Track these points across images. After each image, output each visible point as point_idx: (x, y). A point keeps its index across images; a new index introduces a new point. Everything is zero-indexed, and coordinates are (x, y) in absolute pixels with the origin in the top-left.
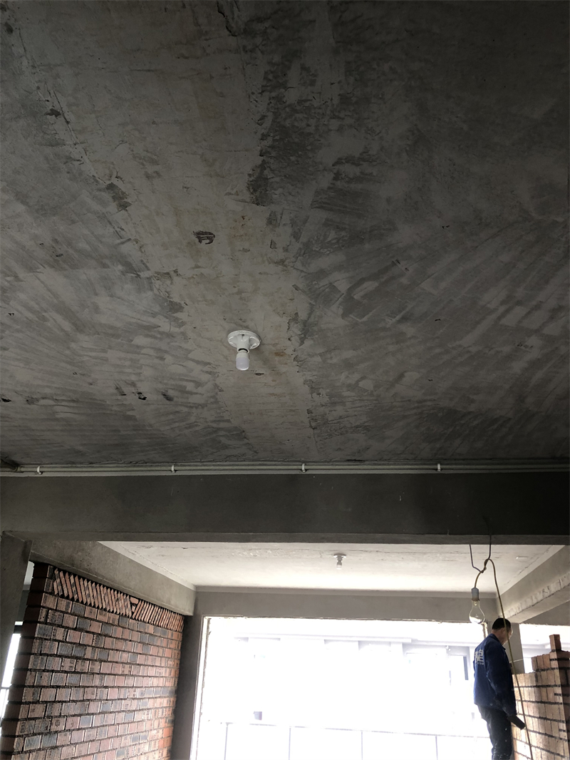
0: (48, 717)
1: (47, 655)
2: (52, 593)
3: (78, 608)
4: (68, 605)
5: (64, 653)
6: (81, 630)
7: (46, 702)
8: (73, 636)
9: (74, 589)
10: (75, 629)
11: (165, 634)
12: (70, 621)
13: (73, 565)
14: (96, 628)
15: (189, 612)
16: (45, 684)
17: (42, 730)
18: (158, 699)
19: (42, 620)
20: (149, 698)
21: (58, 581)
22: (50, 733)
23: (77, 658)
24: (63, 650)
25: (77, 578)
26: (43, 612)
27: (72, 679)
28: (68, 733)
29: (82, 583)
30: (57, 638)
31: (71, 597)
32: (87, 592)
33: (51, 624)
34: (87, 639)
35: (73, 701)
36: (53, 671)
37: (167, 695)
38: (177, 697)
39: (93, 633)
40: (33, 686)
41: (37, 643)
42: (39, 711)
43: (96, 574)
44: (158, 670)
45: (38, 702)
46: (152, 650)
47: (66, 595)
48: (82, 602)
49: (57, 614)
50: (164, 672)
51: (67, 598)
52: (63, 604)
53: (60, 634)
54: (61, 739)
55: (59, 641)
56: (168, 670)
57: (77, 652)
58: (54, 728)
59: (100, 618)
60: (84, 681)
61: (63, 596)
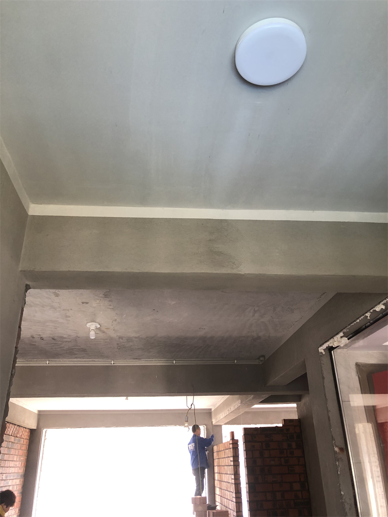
11: (19, 441)
15: (34, 427)
18: (14, 480)
20: (10, 479)
37: (19, 477)
38: (24, 479)
44: (15, 463)
46: (13, 451)
50: (18, 464)
56: (20, 463)
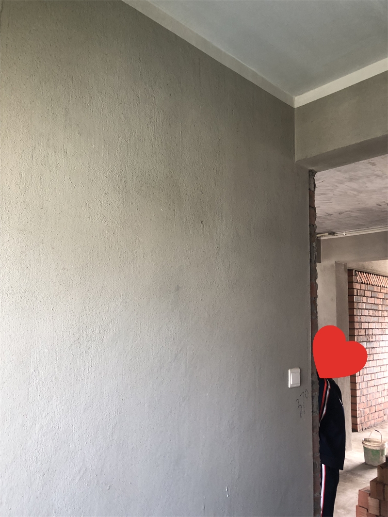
0: (367, 335)
1: (361, 309)
2: (357, 282)
3: (371, 288)
4: (365, 287)
5: (368, 308)
6: (374, 297)
7: (365, 329)
8: (371, 300)
9: (367, 279)
10: (371, 297)
12: (368, 294)
13: (364, 268)
14: (381, 296)
16: (363, 321)
17: (366, 340)
19: (356, 294)
21: (359, 276)
22: (369, 341)
23: (375, 310)
24: (368, 306)
25: (367, 274)
26: (355, 291)
27: (375, 319)
28: (378, 342)
29: (370, 276)
30: (364, 301)
31: (366, 283)
32: (373, 279)
33: (360, 296)
34: (378, 301)
35: (377, 329)
36: (365, 316)
39: (380, 298)
40: (358, 322)
41: (356, 304)
42: (363, 332)
43: (377, 271)
45: (361, 328)
47: (363, 282)
48: (372, 285)
49: (361, 291)
51: (365, 283)
52: (363, 286)
53: (365, 300)
54: (375, 345)
55: (365, 303)
57: (374, 307)
58: (371, 340)
59: (382, 291)
60: (381, 320)
61: (362, 283)
